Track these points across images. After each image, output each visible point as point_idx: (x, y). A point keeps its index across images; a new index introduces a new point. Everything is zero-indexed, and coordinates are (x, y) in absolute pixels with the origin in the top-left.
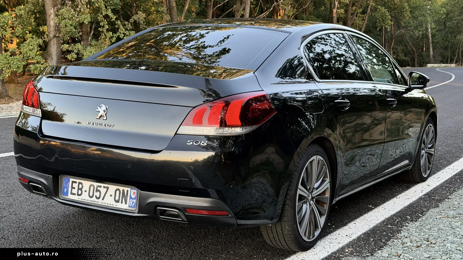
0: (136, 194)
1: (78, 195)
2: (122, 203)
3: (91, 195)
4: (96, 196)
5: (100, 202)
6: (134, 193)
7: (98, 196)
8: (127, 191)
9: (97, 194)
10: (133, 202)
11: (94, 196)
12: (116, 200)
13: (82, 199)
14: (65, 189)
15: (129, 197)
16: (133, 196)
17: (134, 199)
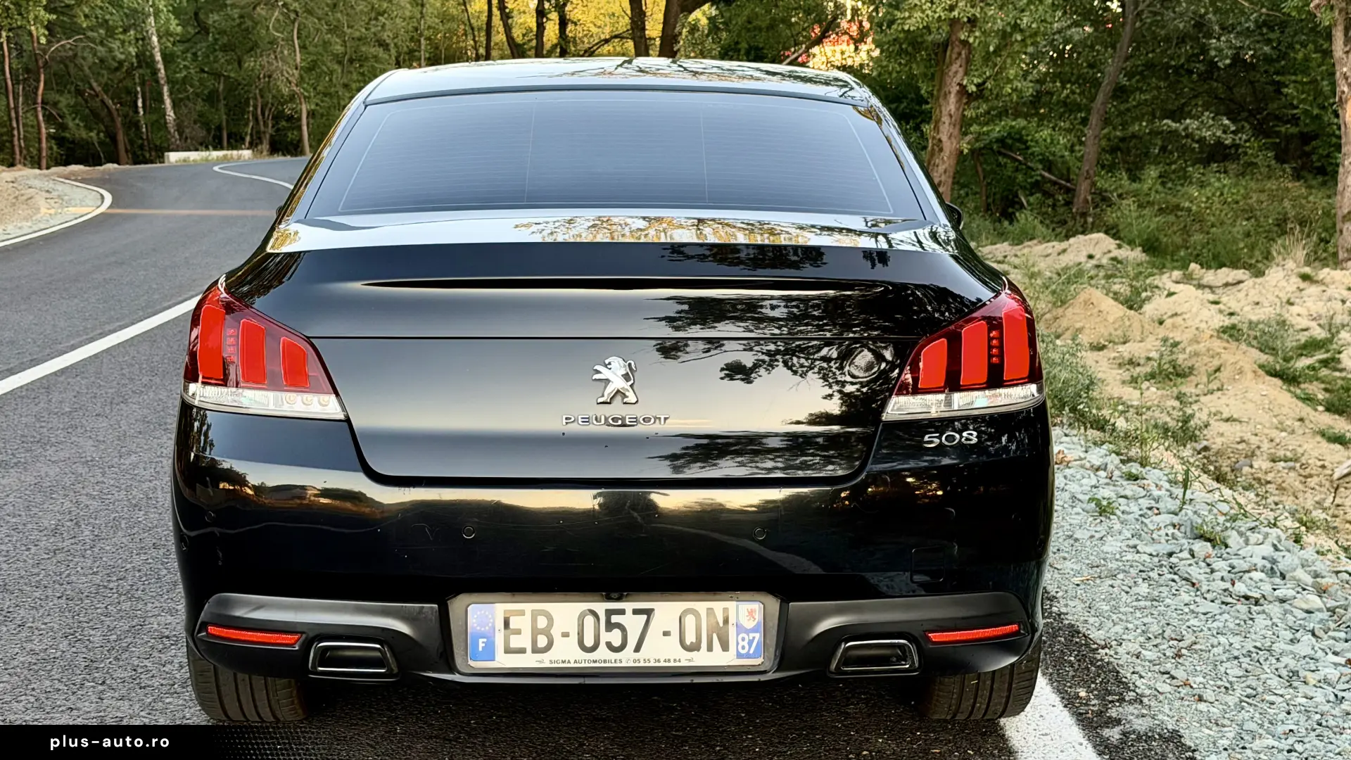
0: (757, 617)
1: (536, 650)
2: (710, 649)
3: (589, 642)
4: (609, 645)
5: (627, 659)
6: (751, 613)
7: (617, 643)
8: (726, 610)
9: (615, 637)
10: (750, 643)
11: (603, 646)
12: (688, 643)
13: (556, 662)
14: (481, 640)
15: (732, 631)
16: (750, 625)
17: (754, 630)
